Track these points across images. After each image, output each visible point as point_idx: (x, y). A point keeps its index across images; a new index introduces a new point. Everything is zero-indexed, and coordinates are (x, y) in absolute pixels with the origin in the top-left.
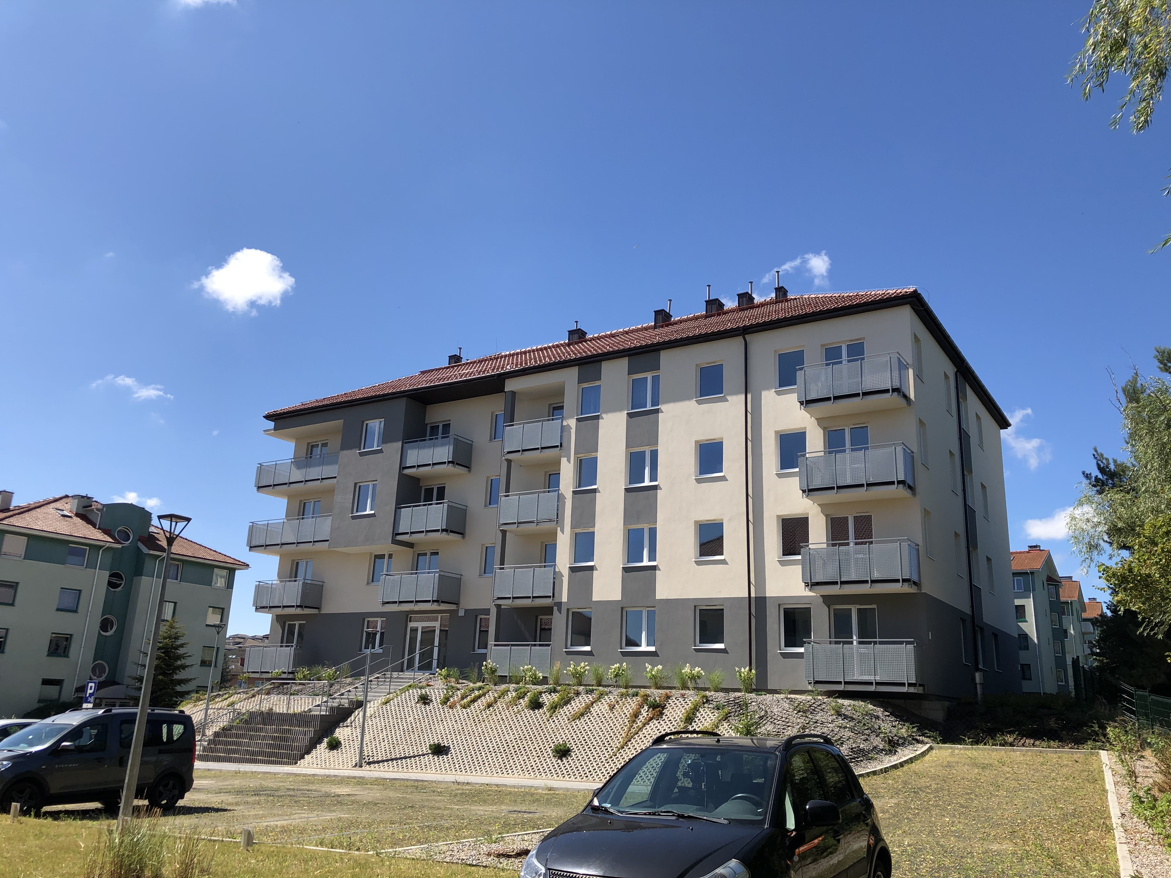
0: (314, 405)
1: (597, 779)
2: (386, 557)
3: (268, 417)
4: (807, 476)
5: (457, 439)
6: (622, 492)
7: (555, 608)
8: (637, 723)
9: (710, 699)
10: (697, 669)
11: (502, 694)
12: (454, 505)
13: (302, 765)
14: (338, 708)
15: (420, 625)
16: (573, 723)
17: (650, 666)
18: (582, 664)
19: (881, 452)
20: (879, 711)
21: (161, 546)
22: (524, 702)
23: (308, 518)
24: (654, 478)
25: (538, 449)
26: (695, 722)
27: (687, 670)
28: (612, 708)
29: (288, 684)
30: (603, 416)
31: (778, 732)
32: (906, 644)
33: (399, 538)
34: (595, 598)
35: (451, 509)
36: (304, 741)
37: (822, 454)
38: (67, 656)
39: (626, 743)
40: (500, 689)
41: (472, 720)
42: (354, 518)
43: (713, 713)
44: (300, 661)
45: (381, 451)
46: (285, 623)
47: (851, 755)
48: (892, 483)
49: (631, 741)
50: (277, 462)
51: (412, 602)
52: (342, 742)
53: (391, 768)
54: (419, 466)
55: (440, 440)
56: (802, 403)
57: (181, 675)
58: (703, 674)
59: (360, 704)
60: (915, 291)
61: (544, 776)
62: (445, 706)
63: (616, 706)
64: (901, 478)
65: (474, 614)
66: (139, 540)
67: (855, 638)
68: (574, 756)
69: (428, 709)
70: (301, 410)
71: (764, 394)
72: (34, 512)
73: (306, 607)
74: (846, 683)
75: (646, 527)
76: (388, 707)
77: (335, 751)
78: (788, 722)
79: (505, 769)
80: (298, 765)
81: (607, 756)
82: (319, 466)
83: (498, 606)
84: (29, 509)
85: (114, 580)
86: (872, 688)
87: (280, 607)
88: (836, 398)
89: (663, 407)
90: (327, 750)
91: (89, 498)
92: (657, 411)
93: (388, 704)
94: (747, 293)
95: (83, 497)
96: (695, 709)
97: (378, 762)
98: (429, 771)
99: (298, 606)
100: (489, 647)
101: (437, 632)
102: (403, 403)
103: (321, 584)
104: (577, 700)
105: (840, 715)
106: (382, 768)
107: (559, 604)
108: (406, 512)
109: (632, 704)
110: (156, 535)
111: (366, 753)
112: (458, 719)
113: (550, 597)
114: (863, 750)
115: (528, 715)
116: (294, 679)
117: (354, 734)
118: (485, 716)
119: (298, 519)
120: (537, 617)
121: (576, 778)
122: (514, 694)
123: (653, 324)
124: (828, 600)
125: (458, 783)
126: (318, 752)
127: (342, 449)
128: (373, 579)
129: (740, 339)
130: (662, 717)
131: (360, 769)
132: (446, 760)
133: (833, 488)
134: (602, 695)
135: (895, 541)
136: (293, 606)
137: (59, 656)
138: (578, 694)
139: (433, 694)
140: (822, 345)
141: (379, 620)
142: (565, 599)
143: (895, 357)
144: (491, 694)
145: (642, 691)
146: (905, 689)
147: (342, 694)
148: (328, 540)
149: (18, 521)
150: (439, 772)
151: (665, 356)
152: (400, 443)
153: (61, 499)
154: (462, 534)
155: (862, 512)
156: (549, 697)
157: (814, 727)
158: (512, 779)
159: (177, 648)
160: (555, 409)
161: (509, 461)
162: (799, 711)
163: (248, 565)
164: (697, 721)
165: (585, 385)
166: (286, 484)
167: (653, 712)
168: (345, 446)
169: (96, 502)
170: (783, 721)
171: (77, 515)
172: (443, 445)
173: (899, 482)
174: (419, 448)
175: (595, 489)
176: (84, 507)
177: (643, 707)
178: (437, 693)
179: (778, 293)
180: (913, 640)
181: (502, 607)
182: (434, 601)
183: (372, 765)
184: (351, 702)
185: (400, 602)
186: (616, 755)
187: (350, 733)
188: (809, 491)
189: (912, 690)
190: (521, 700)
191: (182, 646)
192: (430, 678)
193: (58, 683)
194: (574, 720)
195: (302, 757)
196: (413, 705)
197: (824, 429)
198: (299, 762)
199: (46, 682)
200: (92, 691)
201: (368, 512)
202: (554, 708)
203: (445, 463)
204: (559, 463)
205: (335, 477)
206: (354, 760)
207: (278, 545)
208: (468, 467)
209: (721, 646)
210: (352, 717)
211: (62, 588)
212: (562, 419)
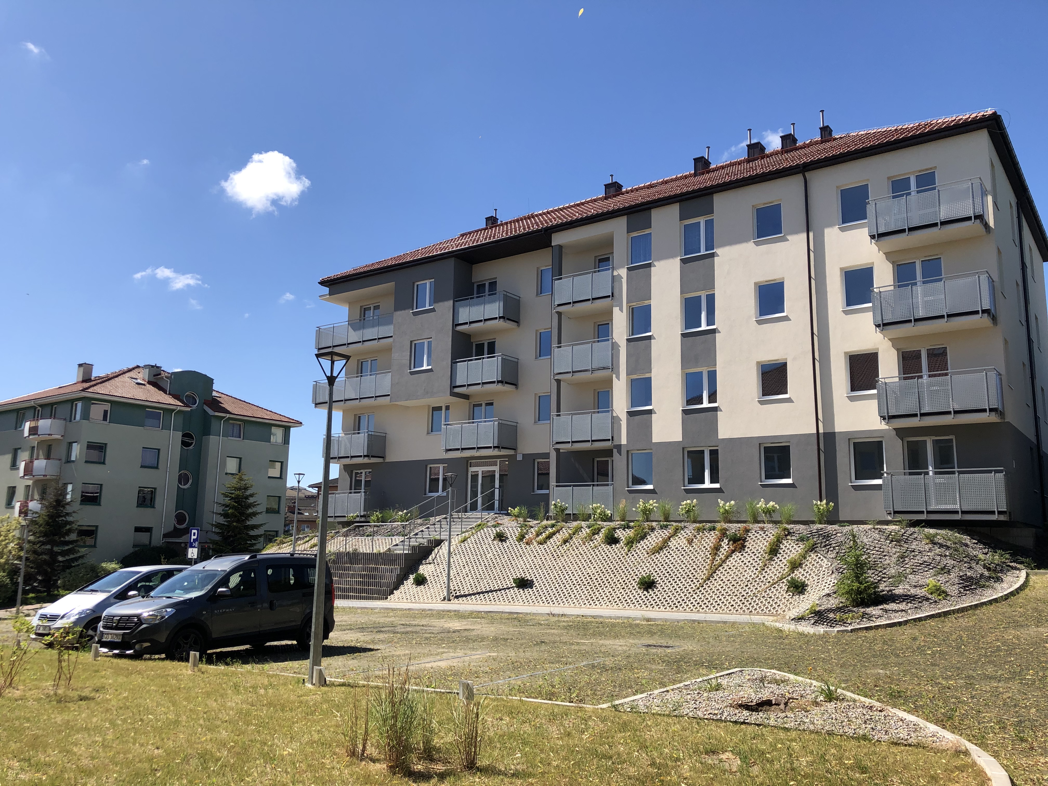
0: (366, 269)
1: (687, 609)
2: (444, 409)
3: (323, 283)
4: (879, 310)
5: (506, 295)
6: (679, 337)
7: (615, 451)
8: (719, 556)
9: (791, 531)
10: (772, 503)
11: (576, 531)
12: (507, 358)
13: (393, 600)
14: (419, 546)
15: (480, 470)
16: (653, 556)
17: (722, 502)
18: (651, 502)
19: (961, 282)
20: (966, 539)
21: (224, 408)
22: (600, 537)
23: (367, 375)
24: (711, 321)
25: (589, 300)
26: (780, 553)
27: (761, 504)
28: (690, 542)
29: (363, 526)
30: (655, 263)
31: (875, 561)
32: (995, 473)
33: (457, 390)
34: (656, 439)
35: (505, 361)
36: (391, 578)
37: (892, 288)
38: (153, 506)
39: (712, 574)
40: (572, 526)
41: (550, 555)
42: (412, 373)
43: (797, 544)
44: (370, 506)
45: (433, 310)
46: (352, 472)
47: (962, 583)
48: (976, 312)
49: (715, 572)
50: (335, 325)
51: (474, 448)
52: (428, 578)
53: (479, 602)
54: (471, 323)
55: (487, 298)
56: (873, 237)
57: (252, 522)
58: (778, 507)
59: (439, 543)
60: (995, 113)
61: (633, 607)
62: (521, 543)
63: (695, 539)
64: (986, 306)
65: (531, 458)
66: (204, 403)
67: (930, 468)
68: (659, 587)
69: (505, 546)
70: (354, 275)
71: (827, 231)
72: (113, 381)
73: (372, 456)
74: (929, 512)
75: (705, 371)
76: (467, 545)
77: (422, 586)
78: (883, 552)
79: (592, 600)
80: (389, 599)
81: (694, 587)
82: (373, 326)
83: (557, 450)
84: (108, 379)
85: (187, 440)
86: (958, 517)
87: (348, 457)
88: (911, 229)
89: (718, 251)
90: (414, 586)
91: (158, 367)
92: (713, 255)
93: (466, 542)
94: (791, 134)
95: (153, 366)
96: (779, 541)
97: (466, 596)
98: (517, 603)
99: (365, 456)
100: (551, 487)
101: (497, 476)
102: (451, 262)
103: (384, 435)
104: (653, 535)
105: (935, 544)
106: (470, 601)
107: (619, 447)
108: (461, 366)
109: (711, 538)
110: (218, 399)
111: (452, 588)
112: (536, 554)
113: (609, 440)
114: (971, 578)
115: (605, 549)
116: (369, 522)
117: (438, 570)
118: (563, 551)
119: (357, 377)
120: (593, 459)
121: (665, 608)
122: (588, 530)
123: (693, 172)
124: (901, 433)
125: (554, 615)
126: (406, 588)
127: (396, 310)
128: (433, 428)
129: (800, 177)
130: (744, 550)
131: (449, 602)
132: (531, 593)
133: (910, 321)
134: (677, 529)
135: (981, 371)
136: (361, 456)
137: (146, 506)
138: (653, 529)
139: (508, 532)
140: (889, 178)
141: (441, 466)
142: (624, 441)
143: (977, 183)
144: (565, 531)
145: (718, 526)
146: (995, 517)
147: (416, 534)
148: (389, 395)
149: (101, 389)
150: (527, 604)
151: (719, 200)
152: (451, 302)
153: (134, 369)
154: (515, 385)
155: (936, 344)
156: (624, 532)
157: (913, 556)
158: (600, 610)
159: (247, 498)
160: (601, 261)
161: (559, 314)
162: (892, 541)
163: (301, 423)
164: (782, 552)
165: (635, 234)
166: (345, 344)
167: (735, 545)
168: (398, 308)
169: (163, 371)
170: (877, 551)
171: (149, 383)
172: (490, 302)
173: (984, 311)
174: (470, 305)
175: (650, 336)
176: (154, 376)
177: (723, 540)
178: (511, 531)
179: (823, 132)
180: (1002, 468)
181: (561, 451)
182: (495, 447)
183: (460, 599)
184: (429, 541)
185: (463, 449)
186: (703, 586)
187: (433, 570)
188: (883, 325)
189: (1002, 518)
190: (596, 536)
191: (252, 495)
192: (496, 518)
193: (148, 530)
194: (653, 554)
195: (392, 593)
196: (491, 542)
197: (893, 263)
198: (389, 597)
199: (138, 529)
200: (195, 537)
201: (425, 367)
202: (630, 543)
203: (496, 318)
204: (611, 313)
205: (392, 337)
206: (442, 595)
207: (342, 401)
208: (517, 322)
209: (789, 481)
210: (433, 555)
211: (143, 448)
212: (613, 269)
